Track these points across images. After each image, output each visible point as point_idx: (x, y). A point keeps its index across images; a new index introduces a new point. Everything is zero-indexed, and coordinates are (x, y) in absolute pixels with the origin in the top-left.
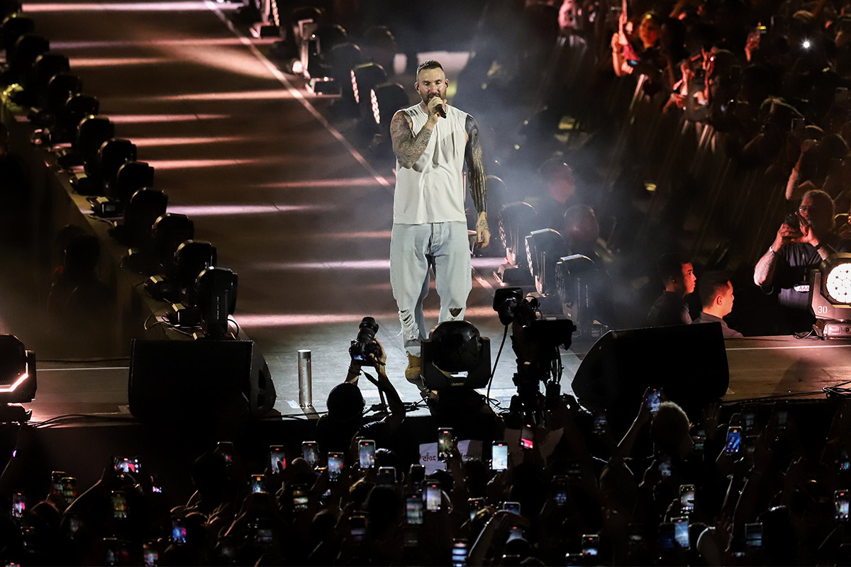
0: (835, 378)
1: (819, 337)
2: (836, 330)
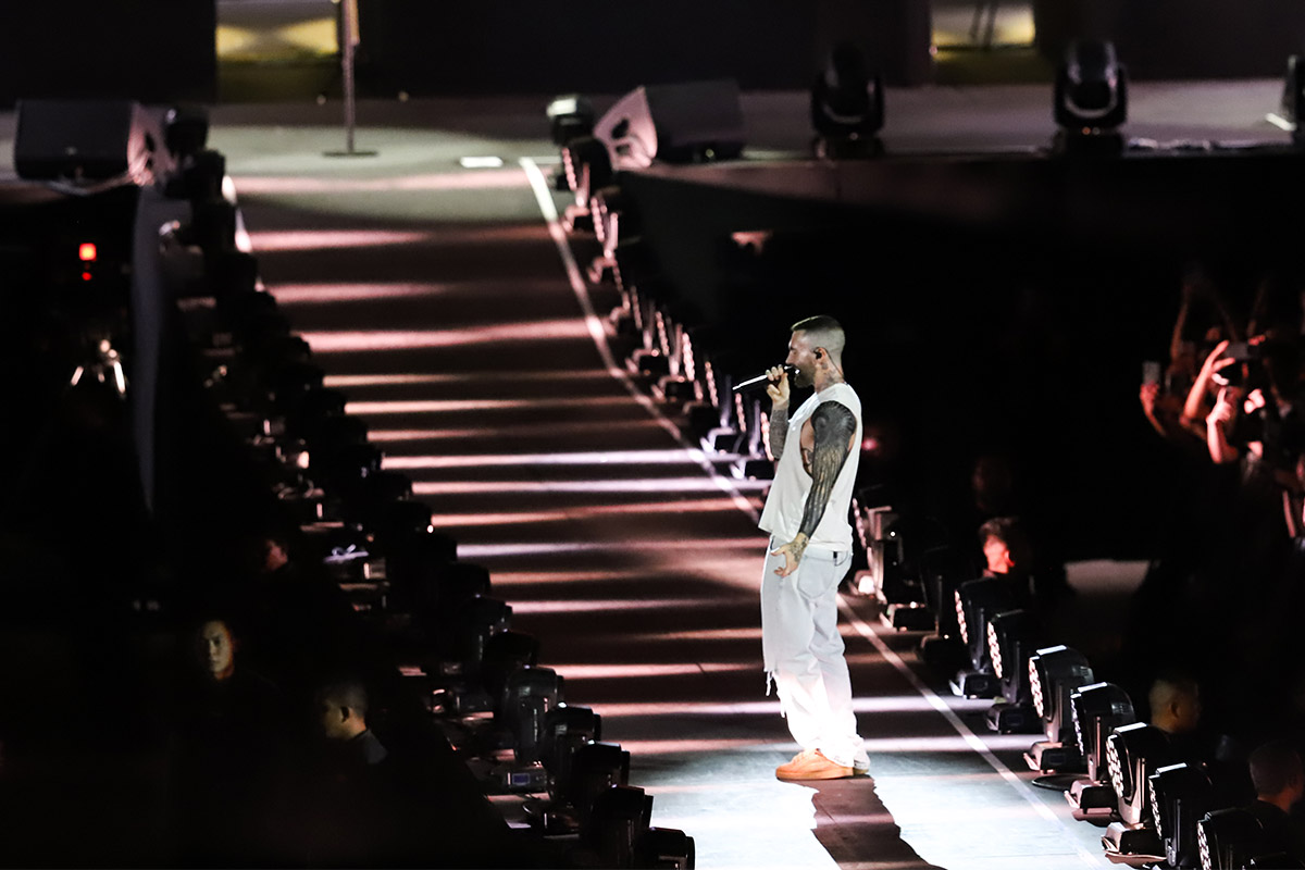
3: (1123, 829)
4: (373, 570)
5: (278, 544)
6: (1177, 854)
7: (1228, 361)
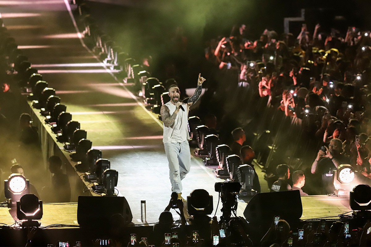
0: (343, 211)
1: (336, 196)
2: (342, 193)
3: (199, 149)
4: (28, 90)
5: (8, 85)
6: (211, 155)
7: (225, 42)
